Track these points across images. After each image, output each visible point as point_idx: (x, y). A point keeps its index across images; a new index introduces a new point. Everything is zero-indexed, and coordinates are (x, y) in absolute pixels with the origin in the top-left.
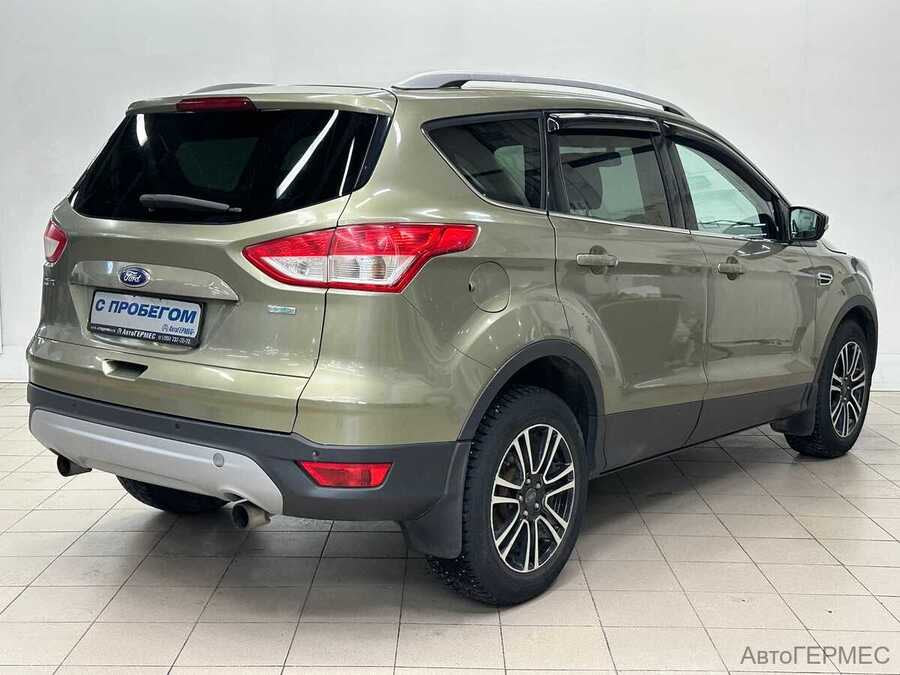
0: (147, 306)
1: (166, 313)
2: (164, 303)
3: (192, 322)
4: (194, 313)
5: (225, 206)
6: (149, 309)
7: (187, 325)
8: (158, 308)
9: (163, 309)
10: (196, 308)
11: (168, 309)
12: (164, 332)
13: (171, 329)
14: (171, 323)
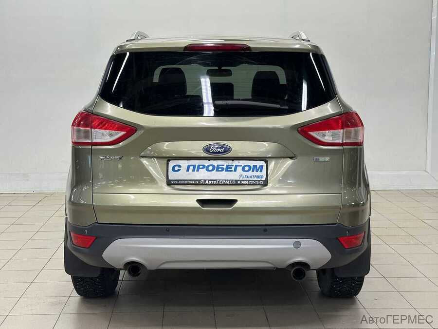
0: (223, 165)
1: (239, 169)
2: (236, 163)
3: (261, 171)
4: (262, 167)
5: (278, 106)
6: (225, 167)
7: (258, 174)
8: (233, 166)
9: (236, 166)
10: (263, 163)
11: (241, 166)
12: (241, 179)
13: (246, 177)
14: (244, 174)
